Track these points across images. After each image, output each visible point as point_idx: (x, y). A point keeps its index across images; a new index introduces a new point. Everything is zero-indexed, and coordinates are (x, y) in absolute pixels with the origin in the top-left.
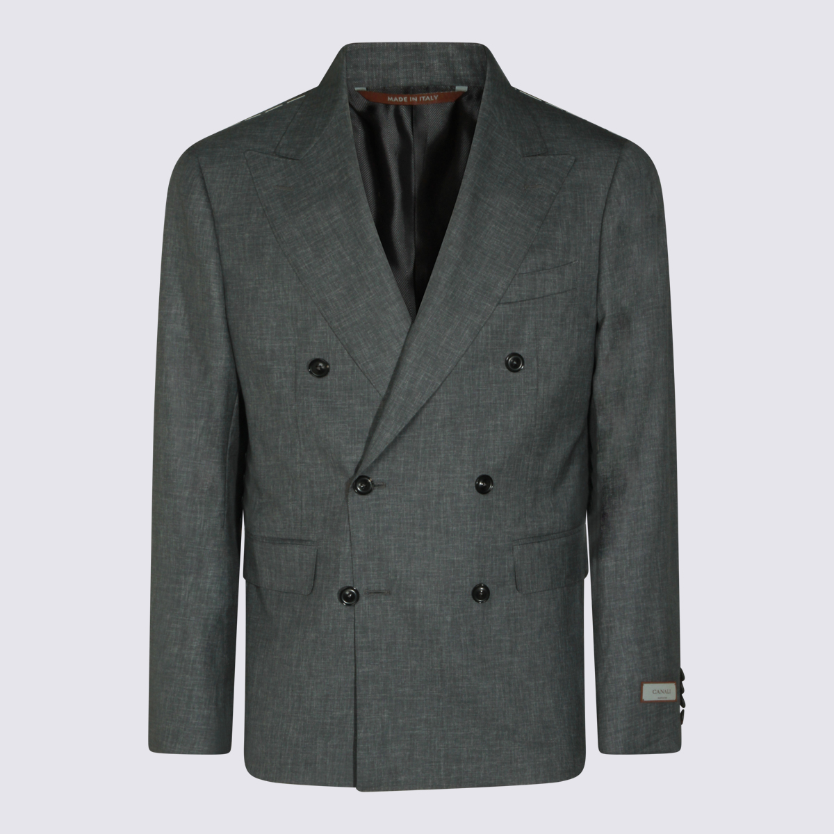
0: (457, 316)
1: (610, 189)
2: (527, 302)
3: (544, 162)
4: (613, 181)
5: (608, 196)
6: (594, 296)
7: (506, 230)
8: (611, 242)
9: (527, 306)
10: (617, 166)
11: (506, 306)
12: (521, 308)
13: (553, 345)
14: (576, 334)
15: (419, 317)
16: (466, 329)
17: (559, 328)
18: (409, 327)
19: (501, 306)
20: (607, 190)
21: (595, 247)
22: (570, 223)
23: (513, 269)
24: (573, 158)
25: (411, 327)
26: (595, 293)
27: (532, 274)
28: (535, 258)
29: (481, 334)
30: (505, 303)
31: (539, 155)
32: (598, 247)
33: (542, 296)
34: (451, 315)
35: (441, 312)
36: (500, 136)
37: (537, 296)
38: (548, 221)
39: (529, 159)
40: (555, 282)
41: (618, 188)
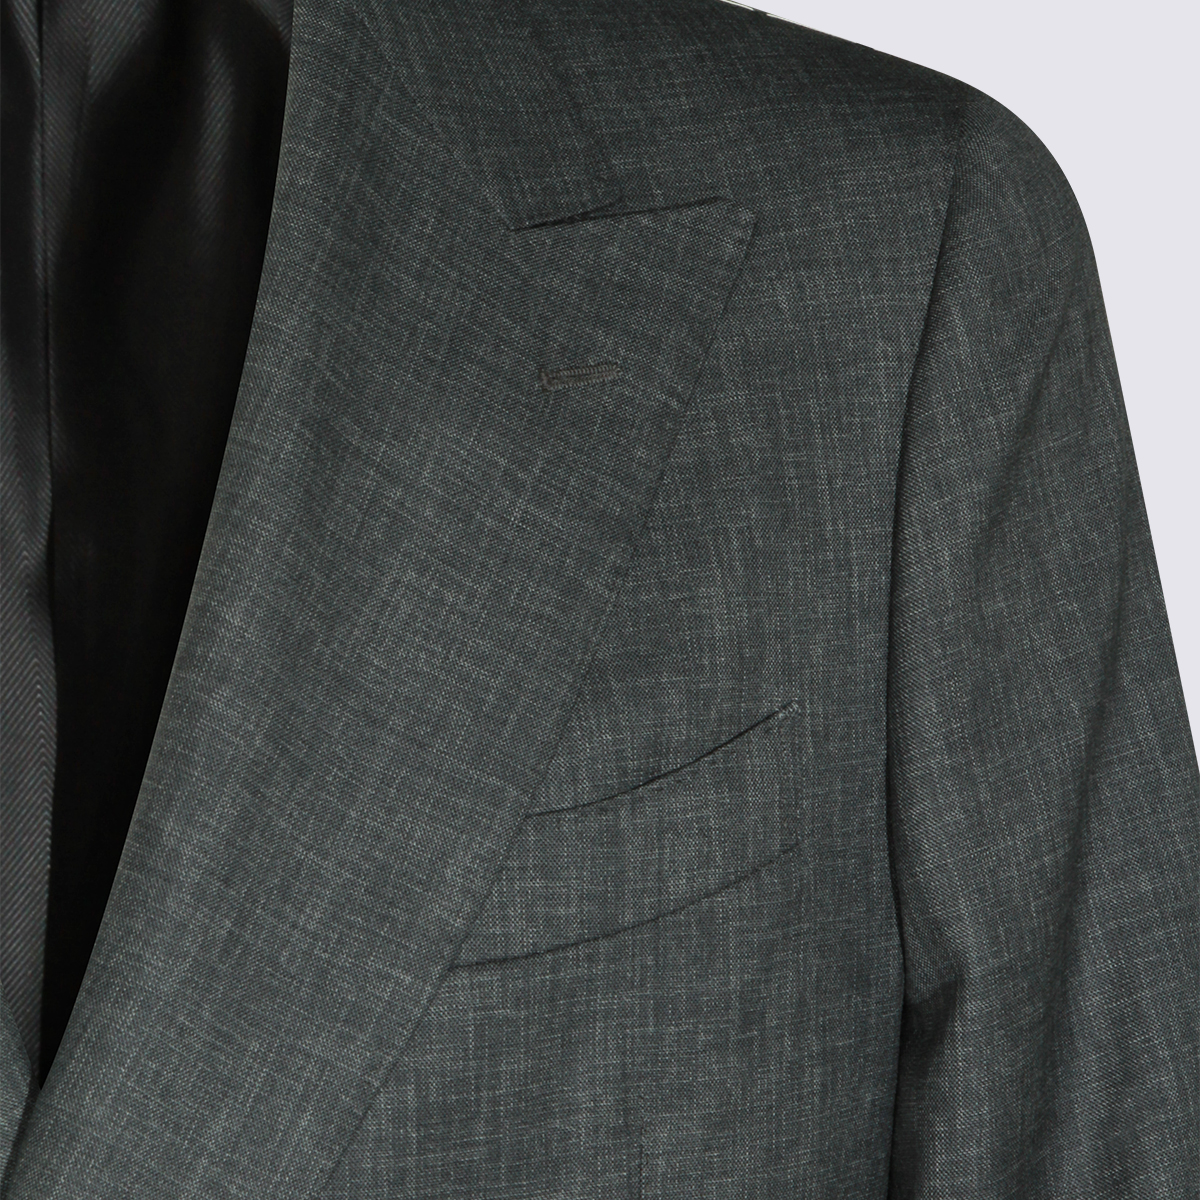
0: (255, 1046)
1: (921, 358)
2: (583, 950)
3: (614, 250)
4: (932, 319)
5: (912, 400)
6: (879, 876)
7: (471, 595)
8: (949, 618)
9: (583, 971)
10: (948, 232)
11: (484, 977)
12: (555, 984)
13: (708, 1148)
14: (814, 1077)
15: (74, 1058)
16: (300, 1109)
17: (733, 1060)
18: (18, 1113)
19: (462, 979)
20: (908, 368)
21: (870, 638)
22: (759, 543)
23: (512, 792)
24: (746, 216)
25: (29, 1110)
26: (880, 857)
27: (604, 810)
28: (615, 728)
29: (371, 1126)
30: (482, 965)
31: (585, 217)
32: (883, 636)
33: (648, 914)
34: (228, 1039)
35: (182, 1030)
36: (404, 130)
37: (628, 918)
38: (658, 538)
39: (547, 237)
40: (704, 833)
41: (964, 351)
